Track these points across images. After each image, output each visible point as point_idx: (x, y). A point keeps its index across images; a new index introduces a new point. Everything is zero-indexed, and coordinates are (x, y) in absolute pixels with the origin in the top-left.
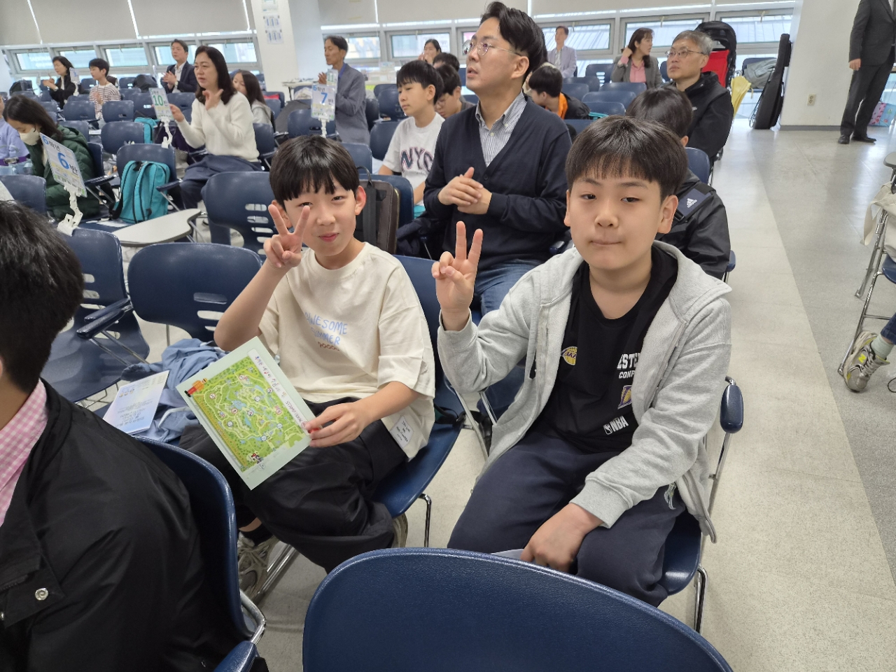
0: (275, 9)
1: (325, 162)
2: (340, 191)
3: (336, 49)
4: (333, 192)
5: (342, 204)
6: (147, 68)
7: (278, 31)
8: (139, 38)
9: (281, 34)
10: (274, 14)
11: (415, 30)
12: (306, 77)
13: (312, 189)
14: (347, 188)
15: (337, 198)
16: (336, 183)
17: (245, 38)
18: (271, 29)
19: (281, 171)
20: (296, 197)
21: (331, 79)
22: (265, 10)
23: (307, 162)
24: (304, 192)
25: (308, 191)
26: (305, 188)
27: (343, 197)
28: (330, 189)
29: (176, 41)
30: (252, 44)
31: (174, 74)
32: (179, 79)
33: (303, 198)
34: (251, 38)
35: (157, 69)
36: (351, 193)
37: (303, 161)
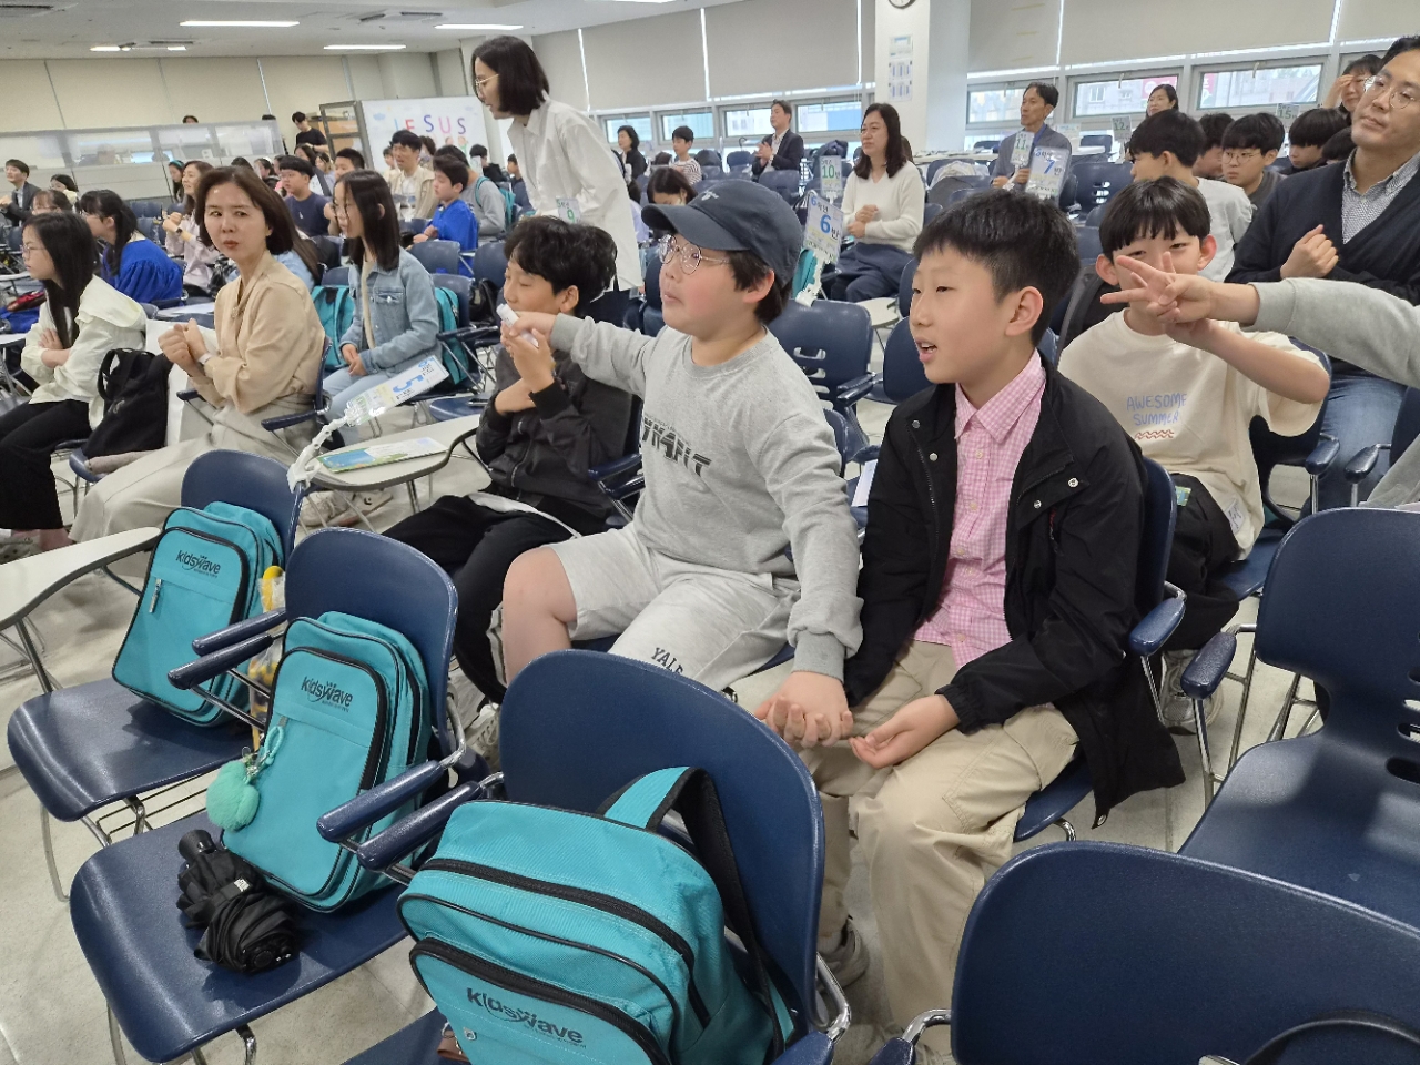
0: (909, 52)
1: (1169, 204)
2: (1182, 237)
3: (1041, 103)
4: (1173, 237)
5: (1183, 252)
6: (713, 141)
7: (907, 83)
8: (709, 100)
9: (910, 87)
10: (905, 59)
11: (1120, 73)
12: (936, 150)
13: (1149, 234)
14: (1191, 233)
15: (1177, 246)
16: (1178, 227)
17: (853, 96)
18: (896, 81)
19: (1114, 217)
20: (1128, 244)
21: (1020, 146)
22: (892, 54)
23: (1147, 204)
24: (1138, 239)
25: (1144, 236)
26: (1140, 234)
27: (1184, 245)
28: (1171, 234)
29: (775, 102)
30: (860, 103)
31: (770, 145)
32: (775, 152)
33: (1136, 246)
34: (860, 95)
35: (724, 142)
36: (1196, 240)
37: (1143, 204)
